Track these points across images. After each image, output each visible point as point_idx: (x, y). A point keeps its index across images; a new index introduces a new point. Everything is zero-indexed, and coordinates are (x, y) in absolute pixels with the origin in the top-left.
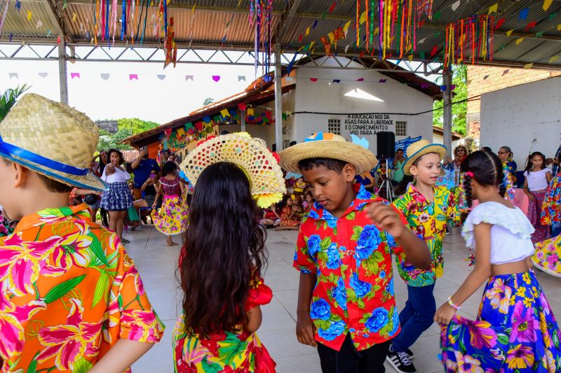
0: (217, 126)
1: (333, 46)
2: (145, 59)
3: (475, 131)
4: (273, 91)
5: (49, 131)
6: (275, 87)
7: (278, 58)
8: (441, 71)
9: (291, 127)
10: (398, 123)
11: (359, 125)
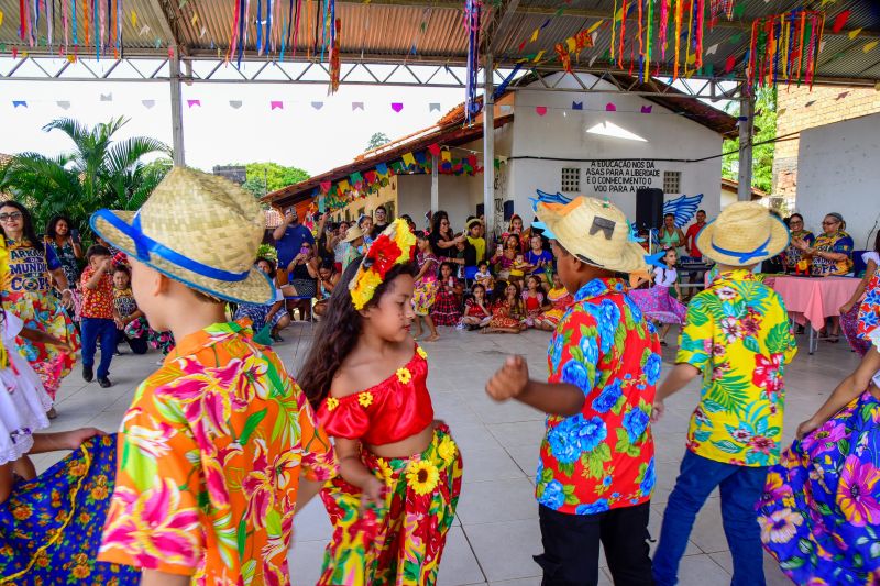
0: (395, 177)
1: (573, 58)
2: (294, 78)
3: (785, 186)
4: (481, 126)
5: (196, 224)
6: (484, 118)
7: (489, 76)
8: (737, 95)
9: (505, 180)
10: (667, 173)
11: (608, 176)
